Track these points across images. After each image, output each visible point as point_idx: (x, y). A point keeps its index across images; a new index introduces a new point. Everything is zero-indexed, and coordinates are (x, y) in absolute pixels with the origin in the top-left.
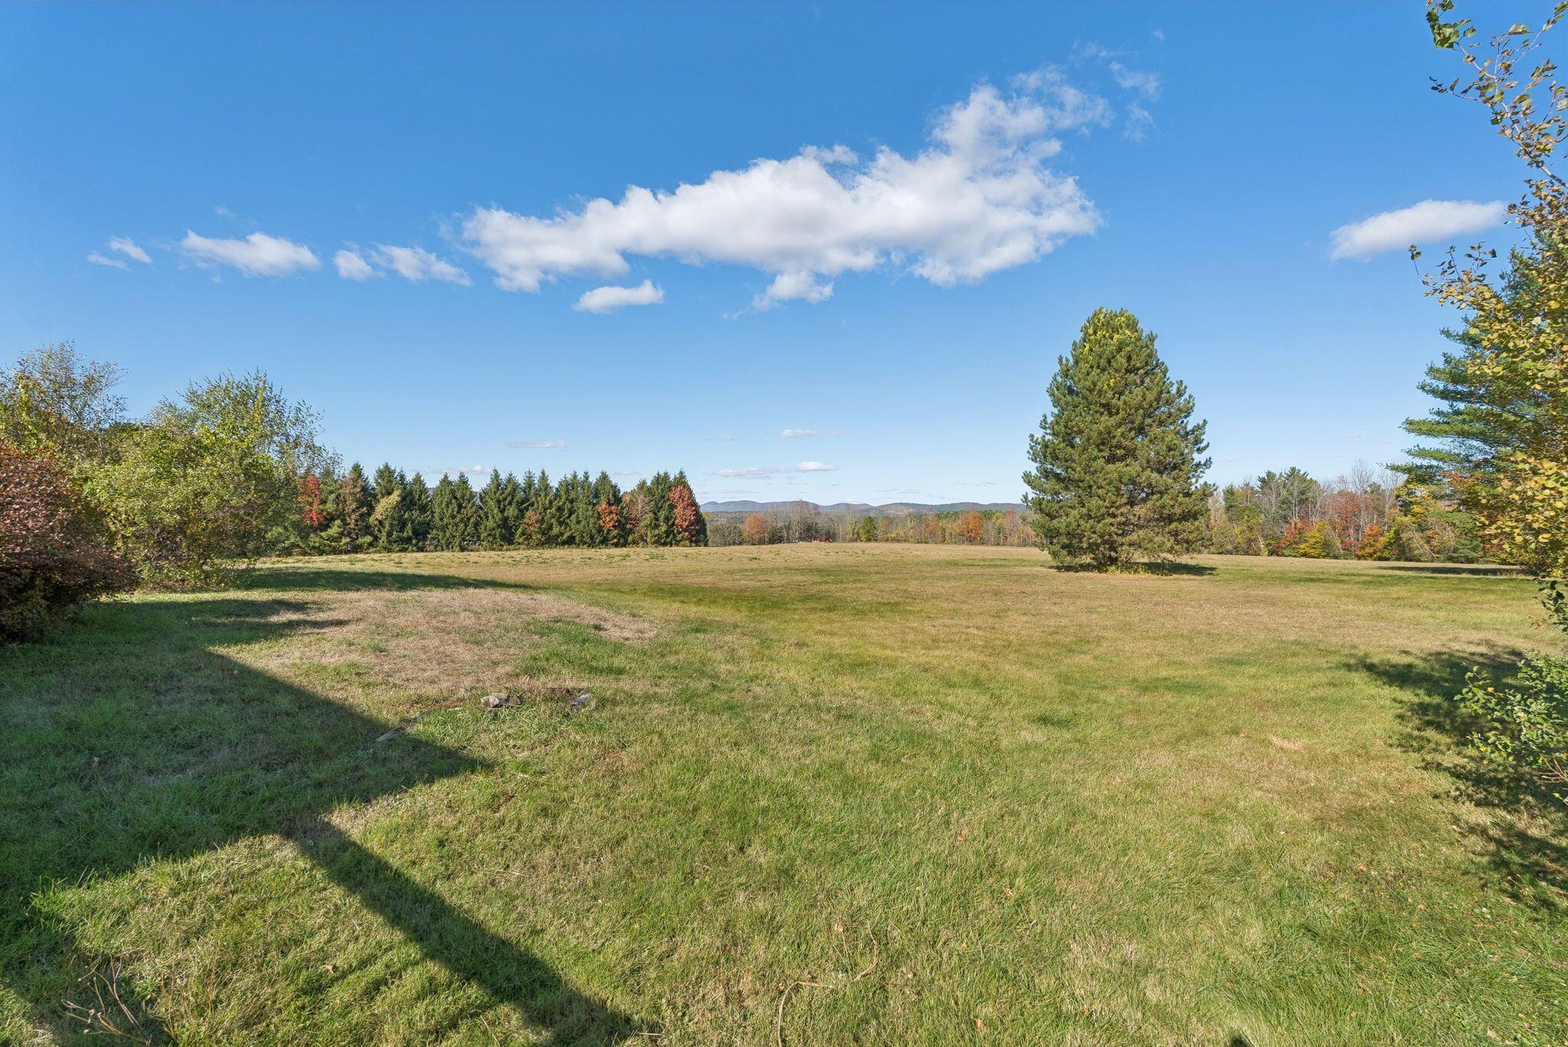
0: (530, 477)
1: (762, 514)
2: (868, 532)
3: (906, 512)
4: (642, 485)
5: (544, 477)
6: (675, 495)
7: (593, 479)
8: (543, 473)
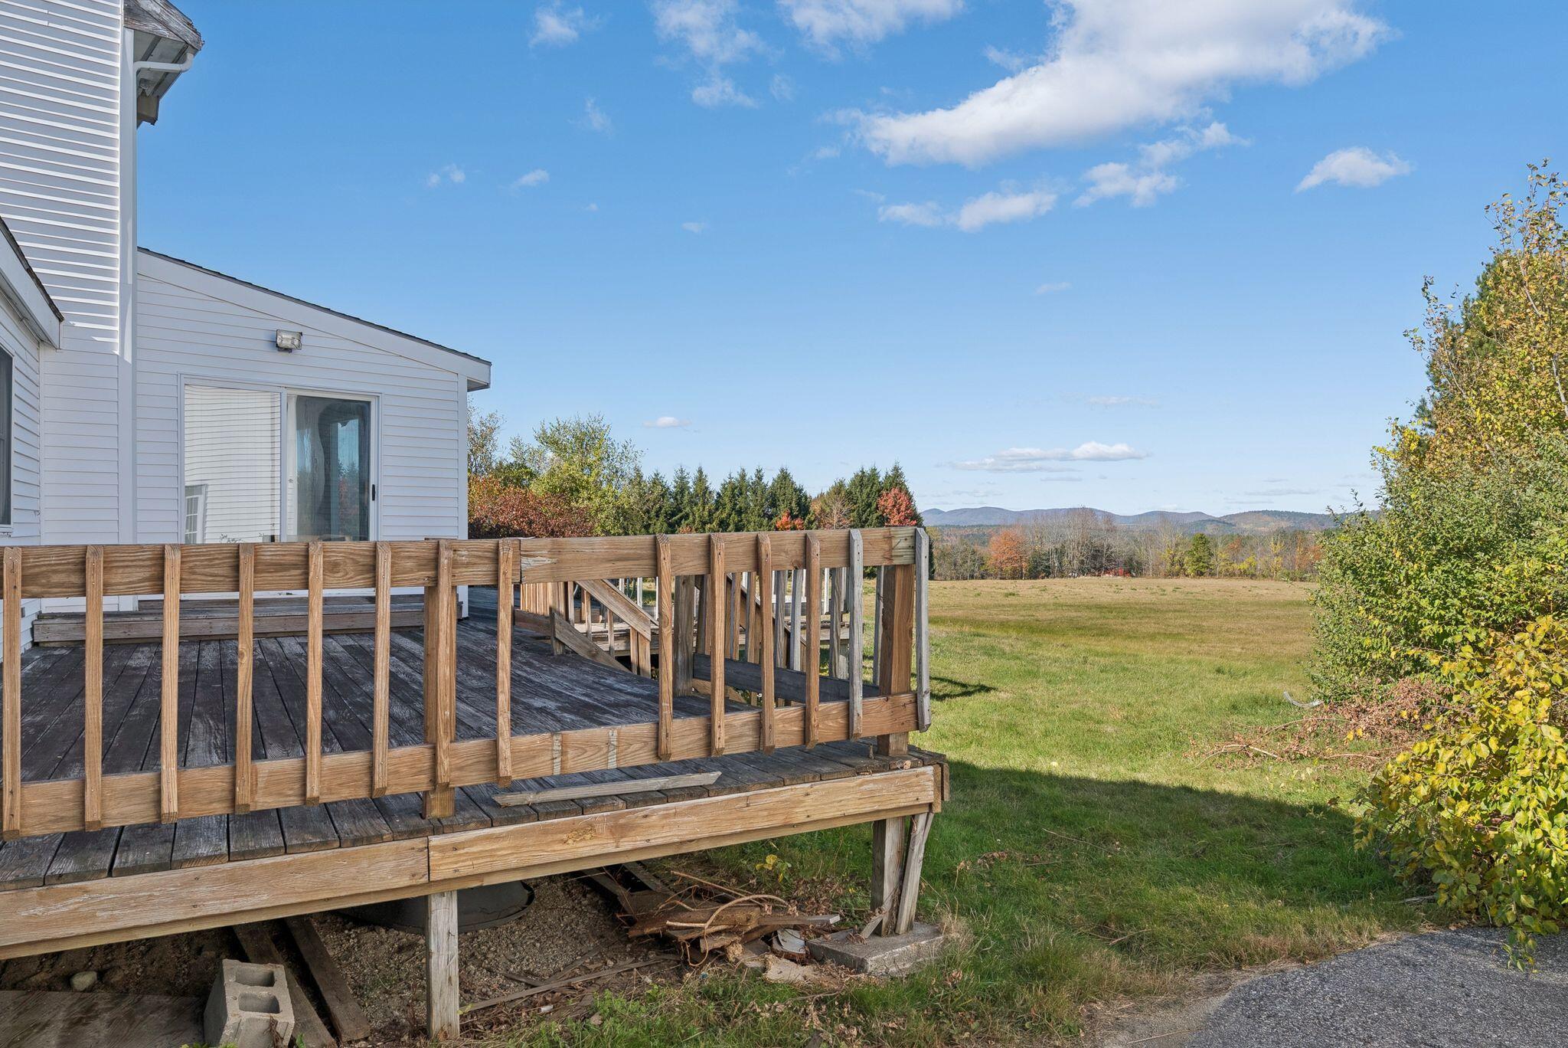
0: (682, 478)
1: (1018, 532)
2: (1199, 560)
3: (1274, 525)
4: (838, 489)
5: (701, 478)
6: (887, 502)
7: (768, 480)
8: (700, 472)
